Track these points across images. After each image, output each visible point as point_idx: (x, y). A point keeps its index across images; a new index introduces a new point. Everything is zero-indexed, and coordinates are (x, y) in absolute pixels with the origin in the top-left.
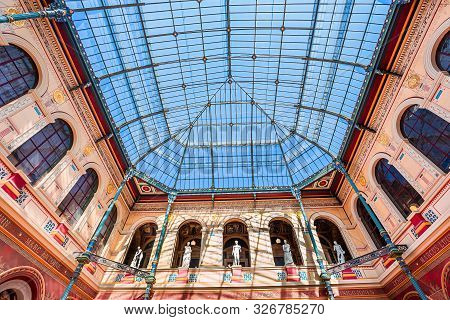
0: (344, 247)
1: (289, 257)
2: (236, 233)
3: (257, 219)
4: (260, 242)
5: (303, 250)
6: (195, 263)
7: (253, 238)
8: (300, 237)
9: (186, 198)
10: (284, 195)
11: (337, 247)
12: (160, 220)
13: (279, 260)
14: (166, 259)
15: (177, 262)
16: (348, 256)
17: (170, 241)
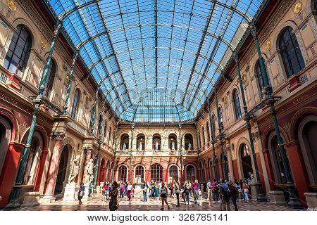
0: (192, 145)
1: (173, 147)
2: (157, 138)
3: (165, 134)
4: (165, 142)
5: (178, 145)
6: (143, 149)
7: (163, 140)
8: (178, 141)
9: (138, 125)
10: (175, 125)
11: (190, 145)
12: (129, 133)
13: (170, 147)
14: (134, 147)
15: (138, 147)
16: (192, 149)
17: (135, 141)
